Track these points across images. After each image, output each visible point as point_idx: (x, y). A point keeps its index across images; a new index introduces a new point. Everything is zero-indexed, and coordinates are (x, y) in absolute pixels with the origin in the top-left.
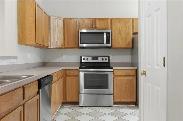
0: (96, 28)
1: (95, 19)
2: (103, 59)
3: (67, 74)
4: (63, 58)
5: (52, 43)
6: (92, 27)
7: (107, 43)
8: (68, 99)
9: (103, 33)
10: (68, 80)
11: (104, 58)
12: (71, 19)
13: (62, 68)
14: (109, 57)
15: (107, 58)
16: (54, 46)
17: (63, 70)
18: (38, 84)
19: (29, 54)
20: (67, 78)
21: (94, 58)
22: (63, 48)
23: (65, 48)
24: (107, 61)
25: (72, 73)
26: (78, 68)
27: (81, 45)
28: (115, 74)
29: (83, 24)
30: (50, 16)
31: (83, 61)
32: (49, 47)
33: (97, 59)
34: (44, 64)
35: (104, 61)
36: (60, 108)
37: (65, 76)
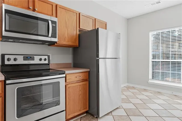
2: (41, 60)
7: (52, 36)
11: (43, 58)
14: (49, 57)
15: (47, 57)
21: (27, 57)
24: (47, 62)
28: (67, 81)
31: (7, 62)
33: (33, 59)
35: (43, 62)
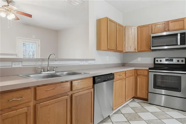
0: (169, 30)
1: (168, 21)
2: (178, 61)
3: (138, 74)
4: (138, 60)
5: (127, 48)
6: (165, 30)
7: (181, 44)
8: (139, 95)
9: (177, 34)
10: (138, 79)
11: (180, 60)
12: (144, 26)
13: (134, 68)
15: (184, 59)
16: (128, 50)
17: (135, 70)
18: (92, 80)
19: (108, 57)
20: (138, 77)
21: (168, 59)
22: (137, 51)
23: (139, 52)
24: (184, 63)
25: (142, 73)
26: (148, 69)
27: (152, 48)
29: (155, 29)
30: (125, 27)
31: (156, 62)
32: (124, 51)
33: (172, 60)
34: (123, 65)
35: (180, 63)
36: (131, 102)
37: (136, 75)
